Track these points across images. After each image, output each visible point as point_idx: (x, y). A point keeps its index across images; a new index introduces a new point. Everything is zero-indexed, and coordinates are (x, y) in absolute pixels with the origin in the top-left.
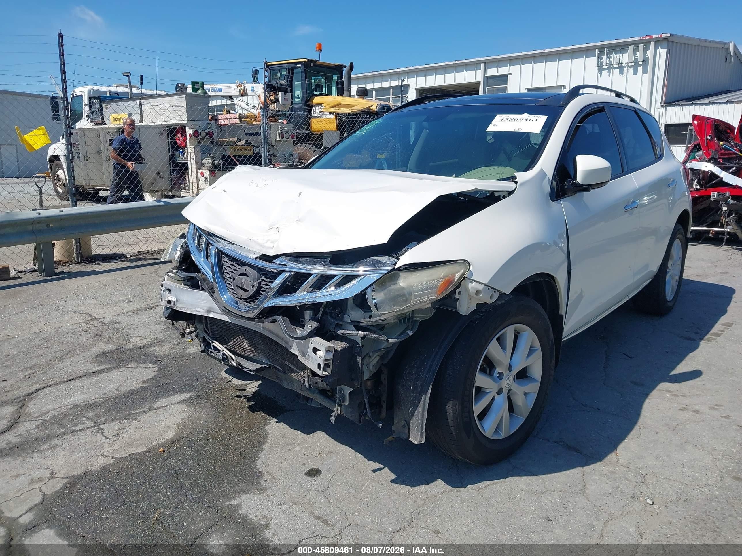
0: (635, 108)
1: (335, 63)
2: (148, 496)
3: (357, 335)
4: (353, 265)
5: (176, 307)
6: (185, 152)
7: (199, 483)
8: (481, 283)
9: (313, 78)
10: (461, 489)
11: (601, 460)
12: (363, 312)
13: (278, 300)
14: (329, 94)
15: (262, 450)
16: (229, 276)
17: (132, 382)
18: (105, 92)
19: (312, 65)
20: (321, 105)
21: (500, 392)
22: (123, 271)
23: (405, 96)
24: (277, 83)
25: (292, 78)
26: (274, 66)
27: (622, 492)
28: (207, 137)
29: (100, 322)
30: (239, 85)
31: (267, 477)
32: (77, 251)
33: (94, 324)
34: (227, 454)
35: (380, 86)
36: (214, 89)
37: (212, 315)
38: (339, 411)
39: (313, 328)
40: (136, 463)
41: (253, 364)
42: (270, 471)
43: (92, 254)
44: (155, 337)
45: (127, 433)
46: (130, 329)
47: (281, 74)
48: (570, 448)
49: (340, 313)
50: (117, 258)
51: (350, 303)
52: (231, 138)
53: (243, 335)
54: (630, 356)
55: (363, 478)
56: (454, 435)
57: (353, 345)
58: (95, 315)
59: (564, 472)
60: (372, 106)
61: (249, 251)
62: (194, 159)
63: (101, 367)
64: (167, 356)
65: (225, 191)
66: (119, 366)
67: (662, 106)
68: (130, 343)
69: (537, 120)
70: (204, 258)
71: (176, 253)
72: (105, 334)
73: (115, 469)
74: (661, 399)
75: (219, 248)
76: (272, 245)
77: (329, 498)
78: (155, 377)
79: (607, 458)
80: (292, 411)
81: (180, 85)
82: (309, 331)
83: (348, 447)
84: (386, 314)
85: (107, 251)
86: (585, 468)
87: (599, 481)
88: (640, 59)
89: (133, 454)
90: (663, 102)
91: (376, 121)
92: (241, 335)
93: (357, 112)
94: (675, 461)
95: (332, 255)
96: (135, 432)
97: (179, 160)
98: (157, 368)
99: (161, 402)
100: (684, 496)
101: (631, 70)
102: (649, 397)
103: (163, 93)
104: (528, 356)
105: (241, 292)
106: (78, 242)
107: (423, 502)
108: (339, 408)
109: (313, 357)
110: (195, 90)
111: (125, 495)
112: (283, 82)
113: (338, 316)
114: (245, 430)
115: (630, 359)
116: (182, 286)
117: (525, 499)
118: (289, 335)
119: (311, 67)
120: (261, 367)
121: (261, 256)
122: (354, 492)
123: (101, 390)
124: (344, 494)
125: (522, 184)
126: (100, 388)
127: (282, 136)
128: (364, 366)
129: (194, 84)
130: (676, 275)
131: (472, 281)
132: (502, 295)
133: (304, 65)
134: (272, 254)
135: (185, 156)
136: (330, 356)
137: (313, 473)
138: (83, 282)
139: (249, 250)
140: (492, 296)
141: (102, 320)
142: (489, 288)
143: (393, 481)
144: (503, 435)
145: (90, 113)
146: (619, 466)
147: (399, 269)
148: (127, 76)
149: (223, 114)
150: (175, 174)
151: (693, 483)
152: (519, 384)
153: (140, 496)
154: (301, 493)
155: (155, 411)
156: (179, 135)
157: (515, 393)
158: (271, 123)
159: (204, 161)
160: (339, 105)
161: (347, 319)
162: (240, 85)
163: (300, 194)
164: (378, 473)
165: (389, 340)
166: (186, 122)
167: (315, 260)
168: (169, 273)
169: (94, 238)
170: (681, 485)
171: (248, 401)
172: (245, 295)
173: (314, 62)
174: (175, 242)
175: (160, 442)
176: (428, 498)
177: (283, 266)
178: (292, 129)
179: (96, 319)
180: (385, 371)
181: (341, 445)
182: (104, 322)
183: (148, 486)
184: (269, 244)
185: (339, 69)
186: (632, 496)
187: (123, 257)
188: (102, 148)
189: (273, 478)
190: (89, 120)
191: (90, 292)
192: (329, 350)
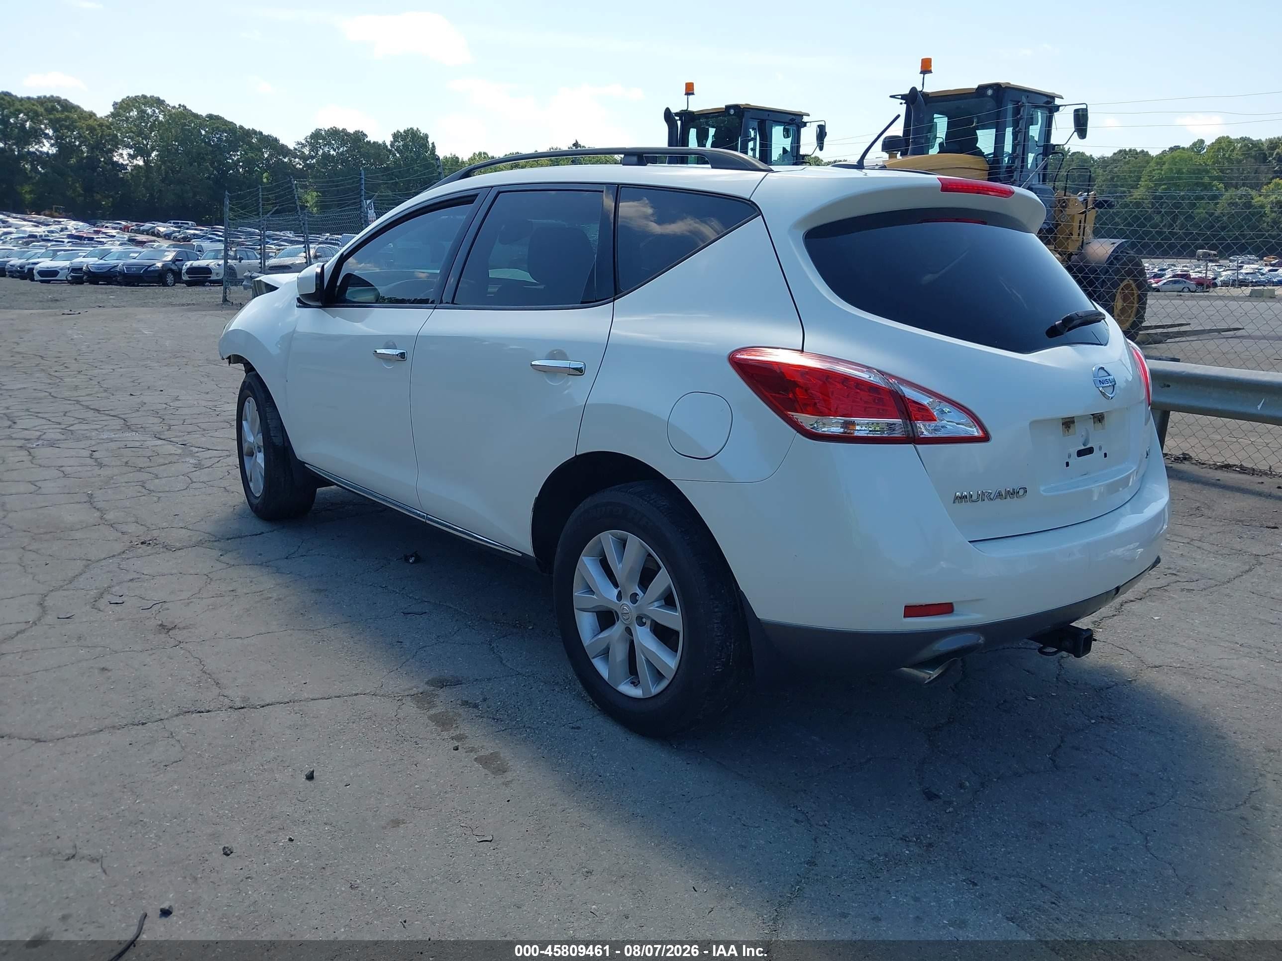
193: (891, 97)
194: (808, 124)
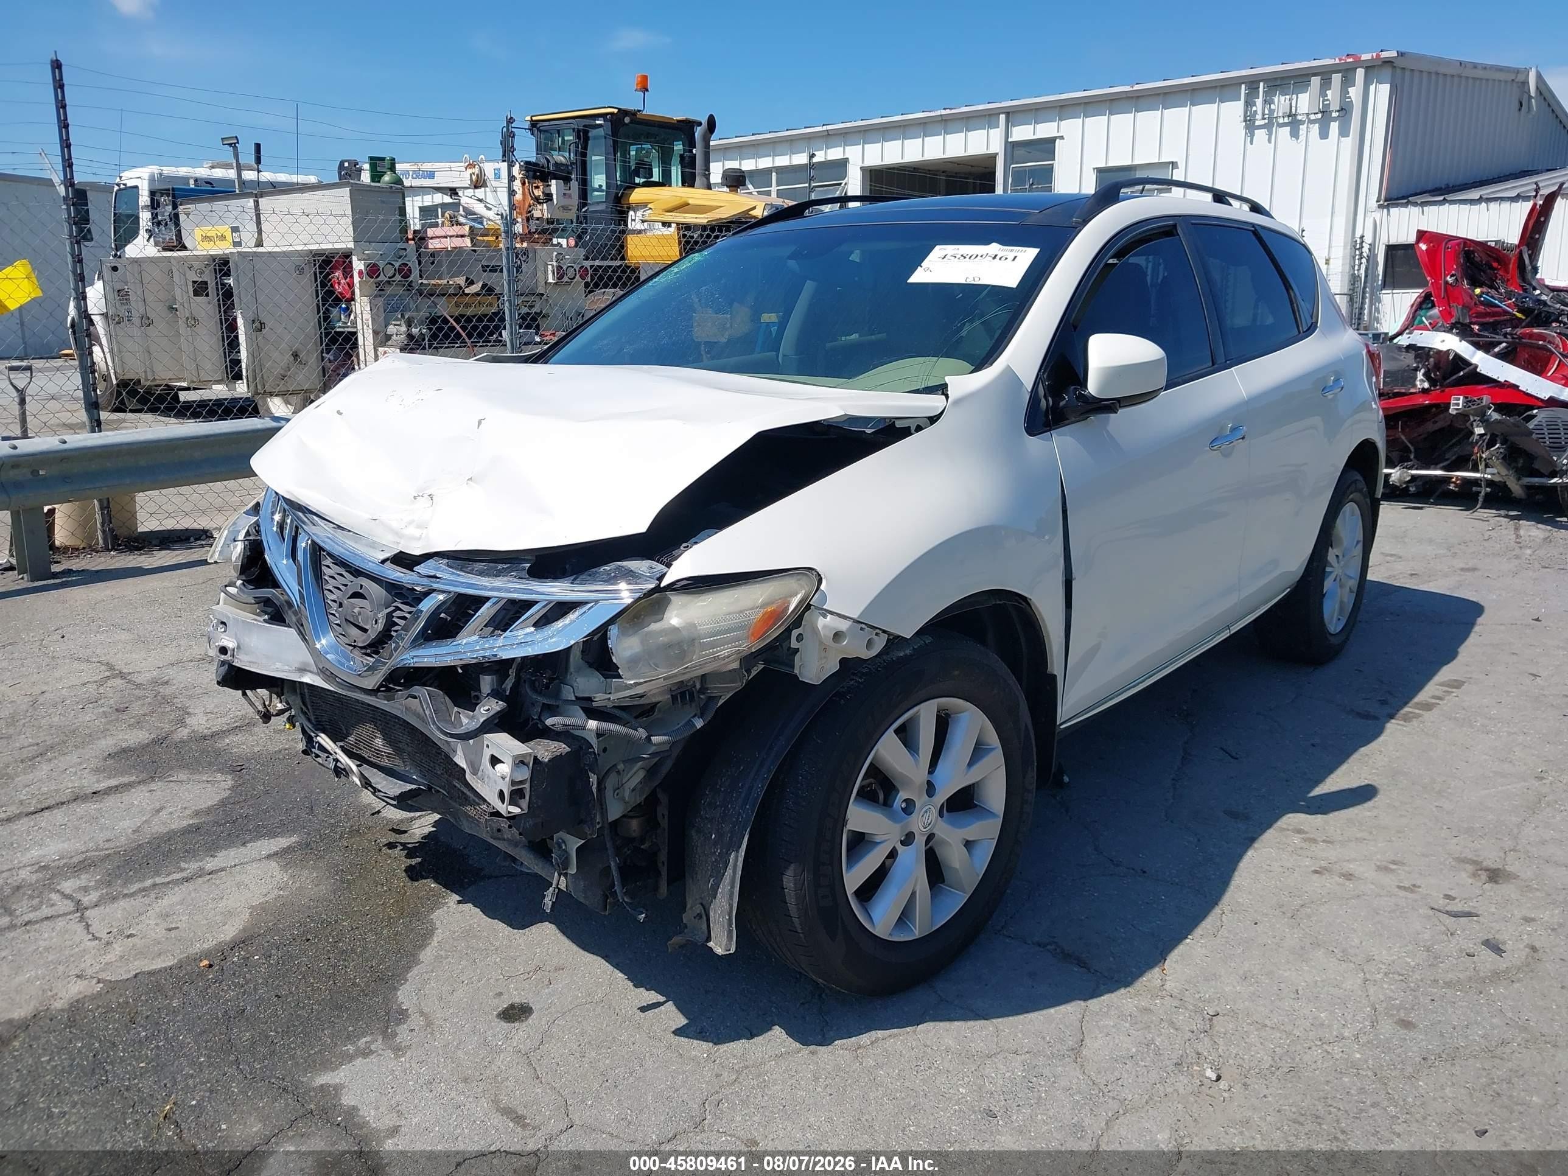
0: (1253, 225)
1: (678, 116)
2: (158, 1065)
3: (584, 728)
4: (575, 580)
5: (236, 660)
6: (351, 312)
7: (270, 1036)
8: (845, 617)
9: (633, 148)
10: (820, 1048)
11: (1127, 984)
12: (602, 679)
13: (421, 652)
14: (666, 182)
15: (417, 962)
16: (334, 597)
17: (171, 813)
18: (186, 179)
19: (627, 120)
20: (646, 206)
21: (908, 839)
22: (198, 568)
23: (841, 184)
24: (548, 161)
25: (585, 147)
26: (547, 123)
27: (1158, 1053)
28: (398, 278)
29: (129, 682)
30: (470, 164)
31: (415, 1021)
32: (103, 525)
33: (114, 685)
34: (343, 972)
35: (787, 163)
36: (417, 174)
37: (307, 679)
38: (563, 886)
39: (491, 714)
40: (147, 994)
41: (396, 783)
42: (426, 1010)
43: (139, 530)
44: (238, 713)
45: (139, 927)
46: (190, 697)
47: (563, 139)
48: (1067, 957)
49: (551, 680)
50: (192, 539)
51: (575, 658)
52: (451, 277)
53: (373, 721)
54: (1234, 754)
55: (618, 1023)
56: (801, 935)
57: (581, 748)
58: (120, 666)
59: (1044, 1012)
60: (754, 208)
61: (373, 545)
62: (371, 326)
63: (113, 782)
64: (255, 757)
65: (339, 413)
66: (152, 778)
67: (1380, 206)
68: (185, 727)
69: (1015, 257)
70: (287, 557)
71: (235, 547)
72: (136, 708)
73: (99, 1006)
74: (1279, 849)
75: (315, 538)
76: (417, 533)
77: (538, 1069)
78: (223, 803)
79: (1141, 980)
80: (496, 877)
81: (346, 164)
82: (482, 720)
83: (599, 958)
84: (641, 683)
85: (170, 524)
86: (1090, 1001)
87: (1114, 1030)
88: (1335, 106)
89: (144, 972)
90: (1383, 198)
91: (696, 255)
92: (370, 722)
93: (714, 223)
94: (1281, 985)
95: (536, 556)
96: (157, 924)
97: (339, 327)
98: (230, 783)
99: (225, 858)
100: (1287, 1062)
101: (1315, 128)
102: (1256, 845)
103: (313, 179)
104: (971, 764)
105: (354, 632)
106: (105, 506)
107: (734, 1077)
108: (562, 878)
109: (491, 776)
110: (376, 176)
111: (112, 1063)
112: (562, 158)
113: (547, 687)
114: (390, 918)
115: (1232, 760)
116: (249, 617)
117: (951, 1069)
118: (439, 729)
119: (627, 124)
120: (411, 790)
121: (395, 555)
122: (593, 1054)
123: (102, 831)
124: (572, 1058)
125: (957, 402)
126: (101, 829)
127: (560, 273)
128: (609, 793)
129: (375, 162)
130: (1351, 578)
131: (826, 613)
132: (895, 641)
133: (611, 121)
134: (417, 553)
135: (352, 317)
136: (524, 774)
137: (515, 1013)
138: (108, 592)
139: (374, 542)
140: (870, 644)
141: (134, 677)
142: (863, 626)
143: (678, 1032)
144: (917, 932)
145: (153, 224)
146: (1163, 997)
147: (671, 587)
148: (230, 145)
149: (436, 225)
150: (330, 356)
151: (1311, 1033)
152: (953, 824)
153: (142, 1065)
154: (481, 1057)
155: (208, 877)
156: (338, 274)
157: (943, 842)
158: (537, 247)
159: (391, 329)
160: (683, 207)
161: (568, 694)
162: (471, 166)
163: (480, 422)
164: (650, 1013)
165: (652, 738)
166: (351, 245)
167: (500, 567)
168: (228, 588)
169: (140, 497)
170: (1284, 1037)
171: (408, 856)
172: (362, 639)
173: (633, 114)
174: (234, 523)
175: (206, 946)
176: (747, 1067)
177: (433, 580)
178: (582, 257)
179: (122, 675)
180: (663, 798)
181: (586, 953)
182: (138, 681)
183: (160, 1044)
184: (412, 531)
185: (686, 128)
186: (1175, 1061)
187: (204, 536)
188: (178, 297)
189: (429, 1024)
190: (152, 239)
191: (119, 615)
192: (522, 762)
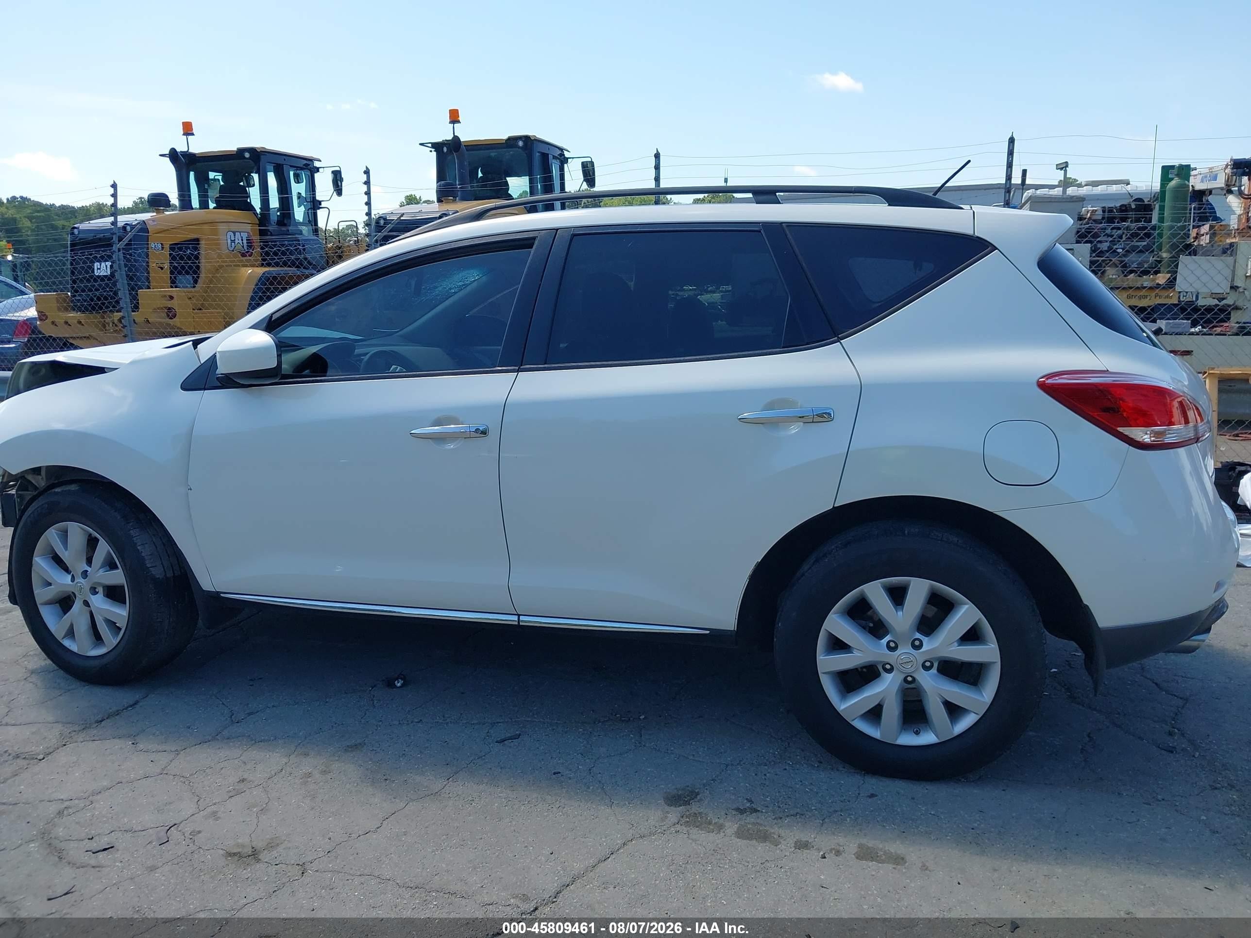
110: (1166, 180)
193: (421, 144)
194: (320, 169)
